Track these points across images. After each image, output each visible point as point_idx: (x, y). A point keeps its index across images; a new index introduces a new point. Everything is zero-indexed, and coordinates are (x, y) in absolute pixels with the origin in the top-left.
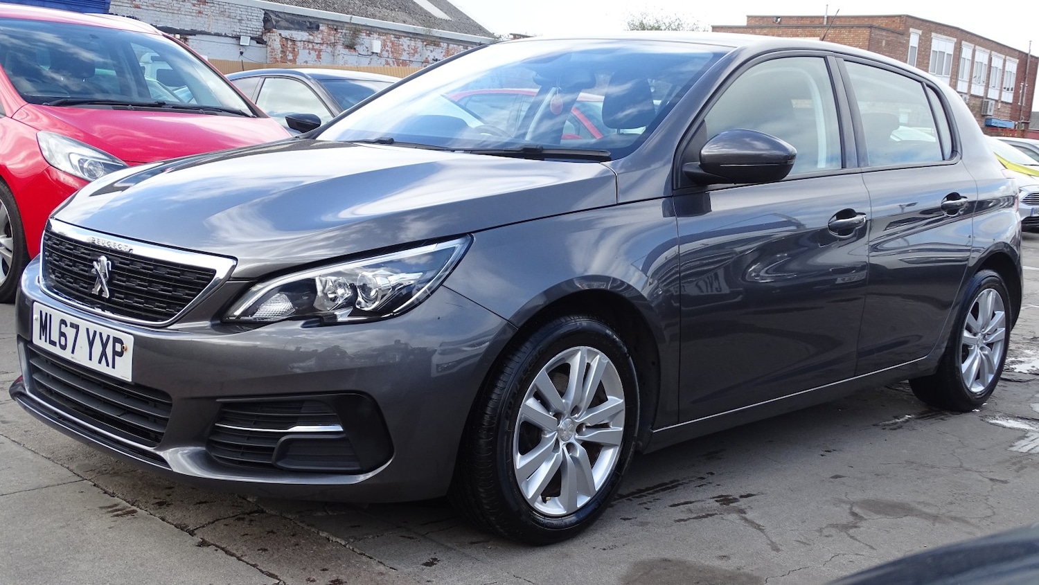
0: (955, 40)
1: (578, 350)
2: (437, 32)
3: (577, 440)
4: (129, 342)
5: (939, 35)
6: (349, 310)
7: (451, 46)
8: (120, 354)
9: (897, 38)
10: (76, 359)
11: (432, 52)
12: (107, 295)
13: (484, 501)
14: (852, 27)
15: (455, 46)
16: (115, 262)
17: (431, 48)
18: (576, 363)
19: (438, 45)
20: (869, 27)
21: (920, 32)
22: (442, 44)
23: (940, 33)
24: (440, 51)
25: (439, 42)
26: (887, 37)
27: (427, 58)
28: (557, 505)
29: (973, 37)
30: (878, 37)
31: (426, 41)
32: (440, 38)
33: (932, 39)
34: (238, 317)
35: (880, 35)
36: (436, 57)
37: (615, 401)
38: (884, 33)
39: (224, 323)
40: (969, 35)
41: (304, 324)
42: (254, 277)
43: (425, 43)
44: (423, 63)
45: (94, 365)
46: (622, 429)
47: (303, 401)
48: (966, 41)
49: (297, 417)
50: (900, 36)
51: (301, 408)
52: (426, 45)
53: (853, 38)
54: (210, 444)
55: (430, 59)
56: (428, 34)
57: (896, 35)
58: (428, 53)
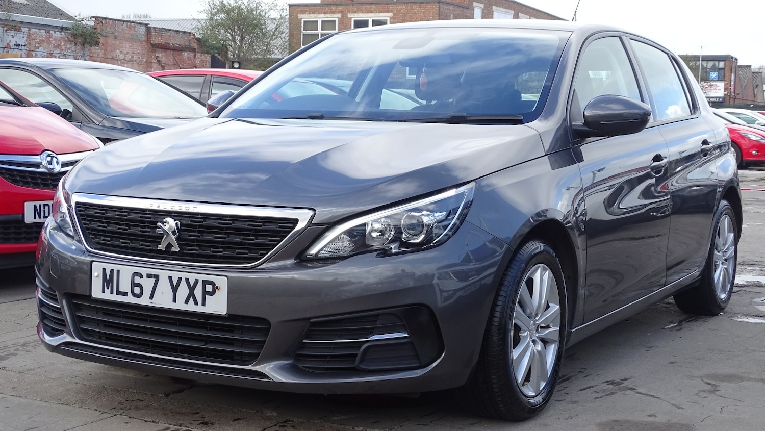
0: (513, 12)
1: (539, 267)
2: (18, 17)
3: (538, 337)
4: (222, 282)
5: (499, 8)
6: (397, 244)
7: (33, 30)
8: (212, 293)
9: (463, 11)
10: (156, 304)
11: (13, 37)
12: (176, 249)
13: (495, 386)
14: (422, 3)
15: (37, 30)
16: (182, 221)
17: (12, 33)
18: (537, 278)
19: (19, 30)
20: (438, 2)
21: (482, 6)
22: (22, 28)
23: (500, 6)
24: (22, 35)
25: (20, 27)
26: (454, 11)
27: (8, 44)
28: (530, 389)
29: (527, 8)
30: (446, 11)
31: (6, 26)
32: (22, 23)
33: (493, 12)
34: (317, 254)
35: (447, 9)
36: (18, 43)
37: (555, 308)
38: (451, 8)
39: (303, 260)
40: (524, 8)
41: (377, 255)
42: (329, 222)
43: (5, 28)
44: (4, 48)
45: (180, 305)
46: (559, 329)
47: (378, 315)
48: (522, 13)
49: (373, 328)
50: (465, 10)
51: (377, 321)
52: (6, 30)
53: (424, 13)
54: (298, 357)
55: (12, 44)
56: (8, 18)
57: (461, 9)
58: (10, 38)
